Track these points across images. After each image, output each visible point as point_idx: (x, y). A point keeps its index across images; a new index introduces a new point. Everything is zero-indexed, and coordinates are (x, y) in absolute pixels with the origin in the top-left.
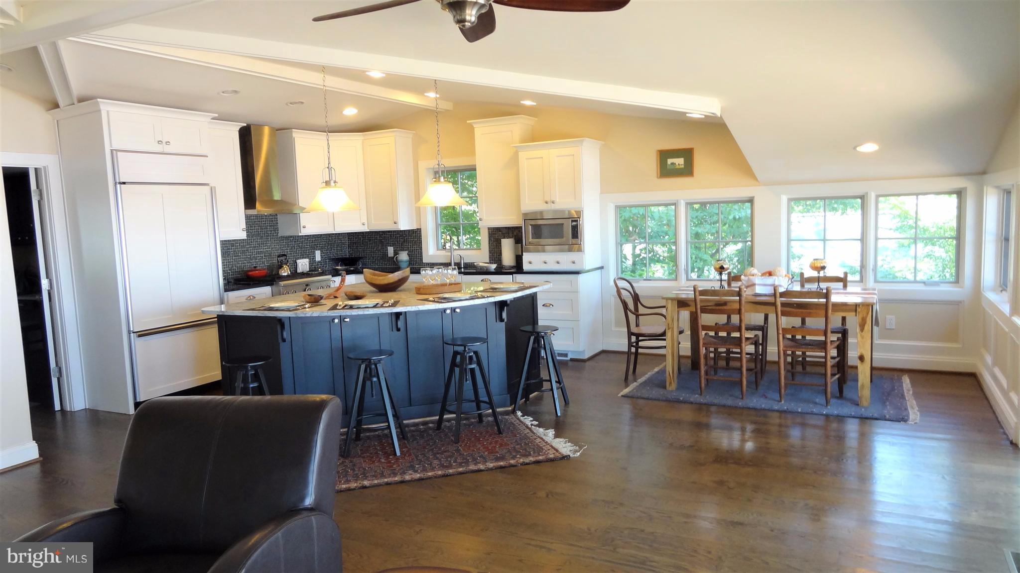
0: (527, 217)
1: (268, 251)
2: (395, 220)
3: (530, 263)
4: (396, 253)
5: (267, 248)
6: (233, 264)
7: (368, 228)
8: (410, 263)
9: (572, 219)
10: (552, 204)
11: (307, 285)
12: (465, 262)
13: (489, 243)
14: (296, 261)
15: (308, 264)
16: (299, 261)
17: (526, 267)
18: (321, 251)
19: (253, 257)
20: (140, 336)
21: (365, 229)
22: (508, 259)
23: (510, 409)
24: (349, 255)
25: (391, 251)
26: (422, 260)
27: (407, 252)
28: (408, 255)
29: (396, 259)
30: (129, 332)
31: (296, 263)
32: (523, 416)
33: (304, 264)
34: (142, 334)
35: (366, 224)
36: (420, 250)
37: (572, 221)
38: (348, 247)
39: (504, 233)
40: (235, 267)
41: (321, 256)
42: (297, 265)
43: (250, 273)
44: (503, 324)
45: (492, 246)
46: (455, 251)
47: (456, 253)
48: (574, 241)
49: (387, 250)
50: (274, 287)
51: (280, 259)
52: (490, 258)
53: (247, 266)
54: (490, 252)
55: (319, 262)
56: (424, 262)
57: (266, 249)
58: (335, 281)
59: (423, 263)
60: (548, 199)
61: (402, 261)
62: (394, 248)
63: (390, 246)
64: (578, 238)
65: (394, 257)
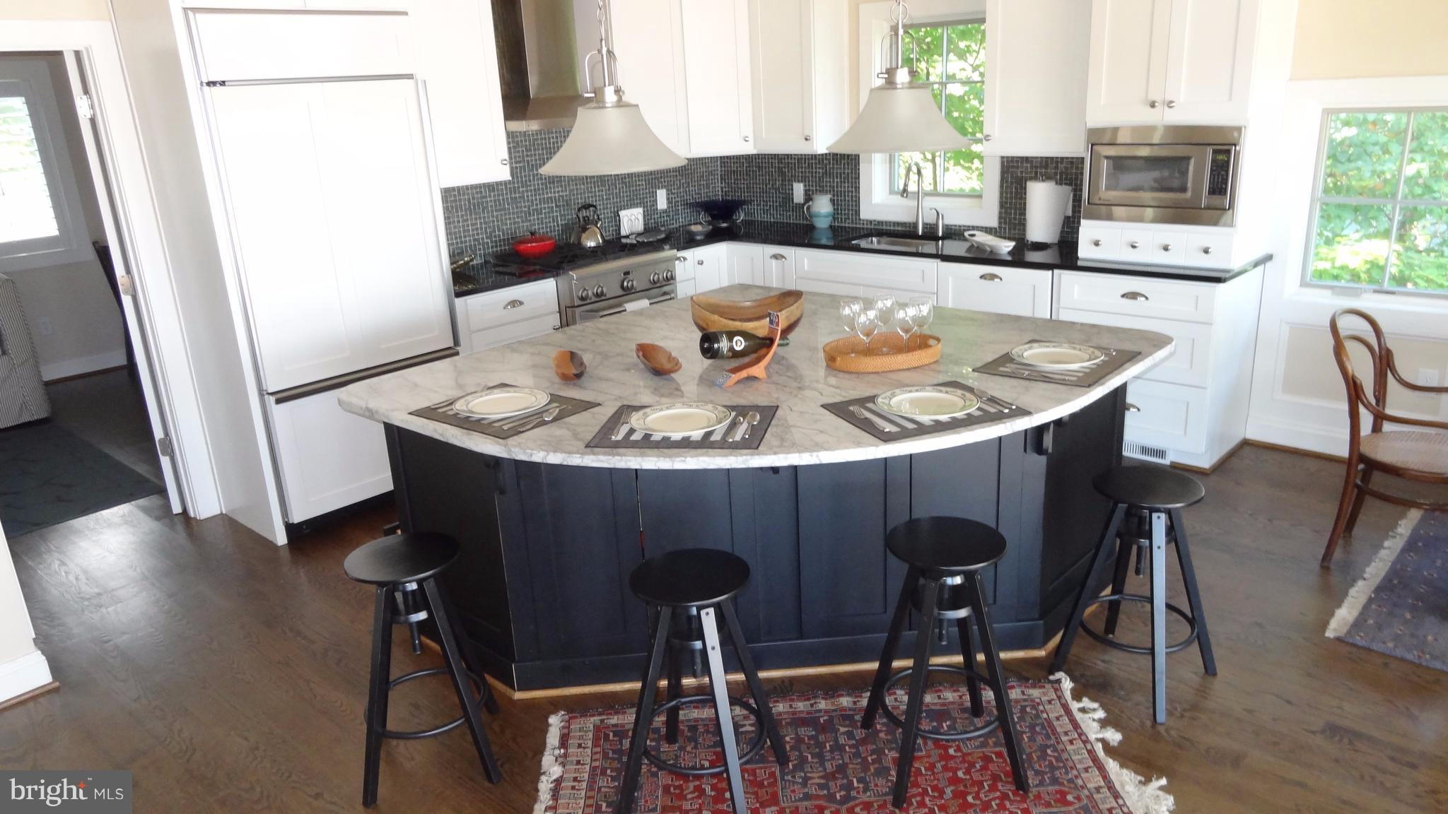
0: (1096, 138)
1: (562, 196)
2: (807, 133)
3: (1097, 244)
4: (808, 198)
5: (562, 191)
6: (494, 226)
7: (755, 148)
8: (834, 218)
9: (1215, 147)
10: (1166, 108)
11: (627, 273)
12: (947, 222)
13: (1002, 186)
14: (618, 213)
15: (641, 218)
16: (622, 213)
17: (1085, 251)
18: (668, 190)
19: (533, 210)
20: (278, 401)
21: (749, 149)
22: (1041, 225)
23: (1041, 653)
24: (722, 196)
25: (799, 190)
26: (858, 212)
27: (829, 196)
28: (832, 201)
29: (808, 208)
30: (262, 393)
31: (619, 216)
32: (1077, 696)
33: (633, 218)
34: (285, 397)
35: (751, 139)
36: (856, 191)
37: (1215, 152)
38: (722, 179)
39: (1036, 167)
40: (499, 231)
41: (668, 199)
42: (619, 220)
43: (522, 247)
44: (1043, 460)
45: (1006, 193)
46: (927, 198)
47: (929, 203)
48: (1216, 200)
49: (792, 190)
50: (562, 279)
51: (584, 213)
52: (1000, 218)
53: (523, 228)
54: (1002, 205)
55: (664, 211)
56: (861, 217)
57: (558, 192)
58: (685, 259)
59: (860, 219)
60: (1153, 96)
61: (818, 216)
62: (805, 186)
63: (799, 181)
64: (1225, 193)
65: (803, 205)
